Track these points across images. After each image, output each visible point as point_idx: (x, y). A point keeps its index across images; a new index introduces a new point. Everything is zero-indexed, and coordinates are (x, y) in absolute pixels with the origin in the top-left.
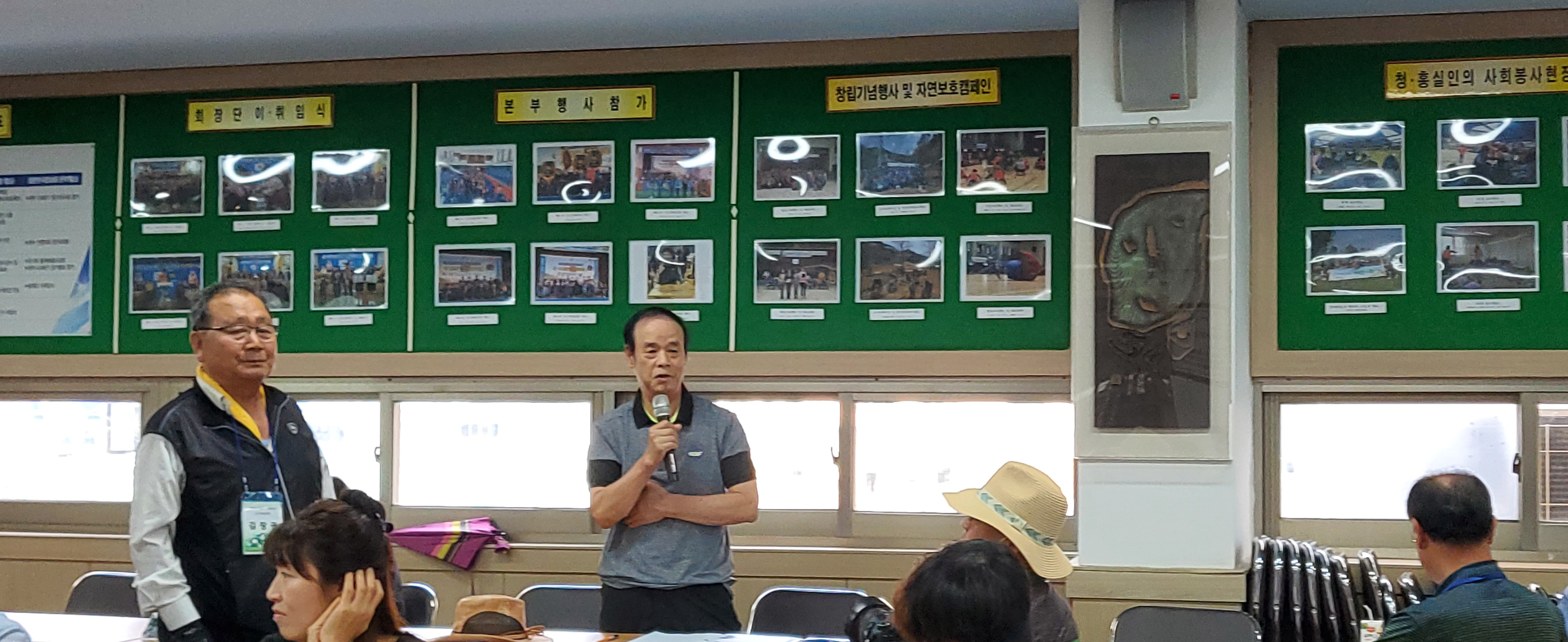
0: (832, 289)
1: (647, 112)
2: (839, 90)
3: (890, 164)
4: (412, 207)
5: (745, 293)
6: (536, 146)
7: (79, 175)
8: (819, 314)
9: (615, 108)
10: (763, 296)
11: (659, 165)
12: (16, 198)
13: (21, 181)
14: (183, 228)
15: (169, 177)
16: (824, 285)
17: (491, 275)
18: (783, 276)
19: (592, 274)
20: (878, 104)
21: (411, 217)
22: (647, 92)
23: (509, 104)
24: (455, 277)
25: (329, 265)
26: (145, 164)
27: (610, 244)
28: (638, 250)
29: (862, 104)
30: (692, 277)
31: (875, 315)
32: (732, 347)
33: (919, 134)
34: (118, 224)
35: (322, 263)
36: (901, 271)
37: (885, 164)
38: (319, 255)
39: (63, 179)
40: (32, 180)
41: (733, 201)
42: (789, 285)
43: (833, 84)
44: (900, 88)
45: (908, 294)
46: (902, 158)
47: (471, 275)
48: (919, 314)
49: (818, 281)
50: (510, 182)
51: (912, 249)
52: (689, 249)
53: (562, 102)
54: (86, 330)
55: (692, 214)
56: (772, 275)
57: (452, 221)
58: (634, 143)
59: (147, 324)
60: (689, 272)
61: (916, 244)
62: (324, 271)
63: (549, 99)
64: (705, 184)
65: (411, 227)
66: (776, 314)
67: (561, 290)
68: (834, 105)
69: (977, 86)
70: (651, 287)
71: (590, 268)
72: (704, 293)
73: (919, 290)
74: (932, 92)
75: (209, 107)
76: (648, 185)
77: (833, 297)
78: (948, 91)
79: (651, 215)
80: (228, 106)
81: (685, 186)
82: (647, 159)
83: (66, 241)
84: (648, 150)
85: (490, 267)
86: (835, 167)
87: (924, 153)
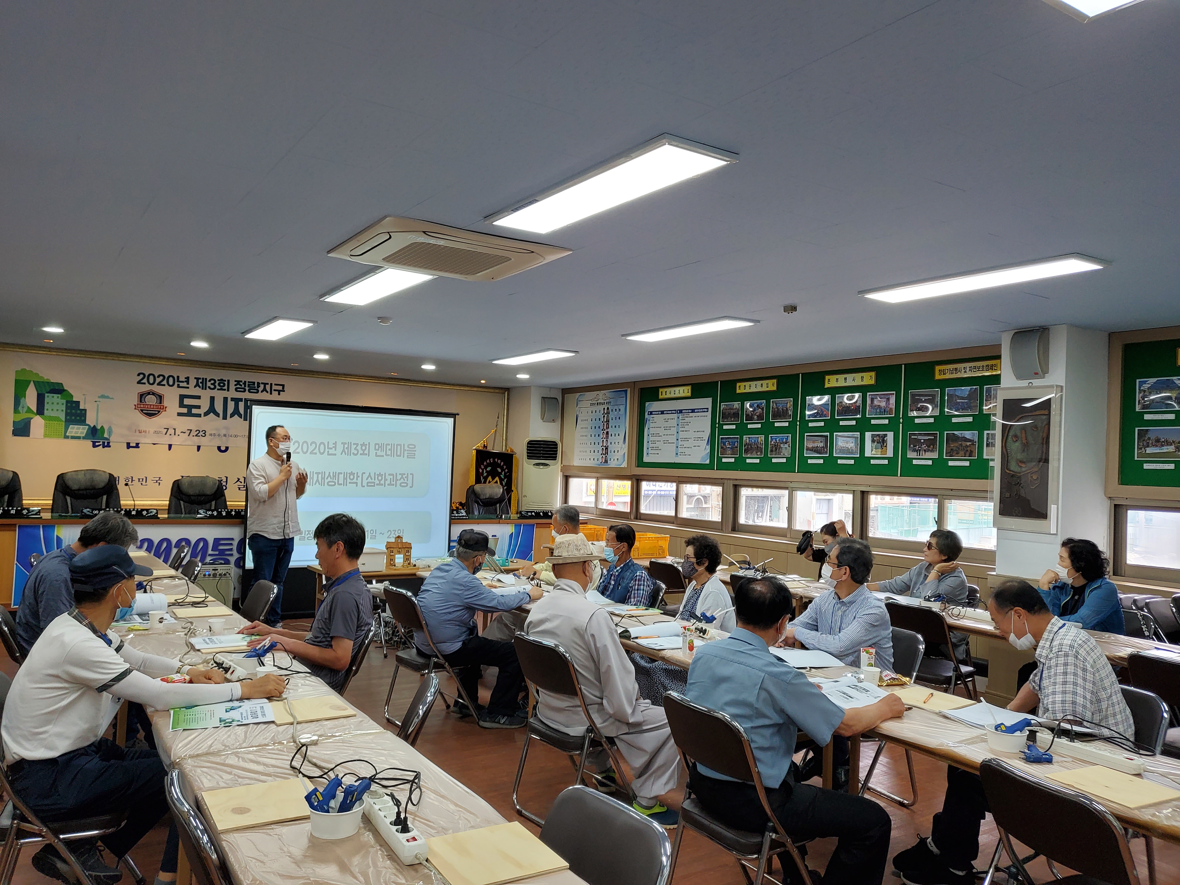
0: (935, 452)
1: (873, 382)
2: (940, 370)
3: (958, 401)
4: (798, 420)
5: (904, 454)
6: (837, 396)
7: (708, 409)
8: (930, 462)
9: (862, 380)
10: (911, 455)
11: (876, 402)
12: (692, 417)
13: (693, 411)
14: (734, 427)
15: (731, 409)
16: (932, 451)
17: (822, 445)
18: (918, 447)
19: (853, 445)
20: (954, 376)
21: (798, 423)
22: (873, 374)
23: (829, 380)
24: (810, 445)
25: (774, 440)
26: (725, 405)
27: (859, 433)
28: (868, 435)
29: (948, 376)
30: (886, 446)
31: (951, 463)
32: (899, 475)
33: (969, 388)
34: (717, 425)
35: (772, 439)
36: (961, 445)
37: (956, 400)
38: (771, 437)
39: (704, 410)
40: (696, 411)
41: (901, 417)
42: (920, 450)
43: (938, 368)
44: (962, 369)
45: (963, 455)
46: (962, 398)
47: (815, 445)
48: (967, 464)
49: (931, 449)
50: (828, 410)
51: (965, 436)
52: (886, 435)
53: (846, 379)
54: (708, 462)
55: (886, 422)
56: (914, 446)
57: (810, 425)
58: (868, 394)
59: (724, 460)
60: (885, 444)
61: (968, 434)
62: (773, 443)
63: (841, 377)
64: (891, 409)
65: (798, 426)
66: (915, 462)
67: (842, 450)
68: (938, 377)
69: (992, 367)
70: (872, 450)
71: (852, 442)
72: (890, 453)
73: (968, 454)
74: (975, 370)
75: (742, 384)
76: (872, 410)
77: (935, 455)
78: (981, 369)
79: (873, 422)
80: (747, 384)
81: (885, 410)
82: (872, 400)
83: (704, 431)
84: (873, 397)
85: (821, 442)
86: (938, 402)
87: (971, 396)
